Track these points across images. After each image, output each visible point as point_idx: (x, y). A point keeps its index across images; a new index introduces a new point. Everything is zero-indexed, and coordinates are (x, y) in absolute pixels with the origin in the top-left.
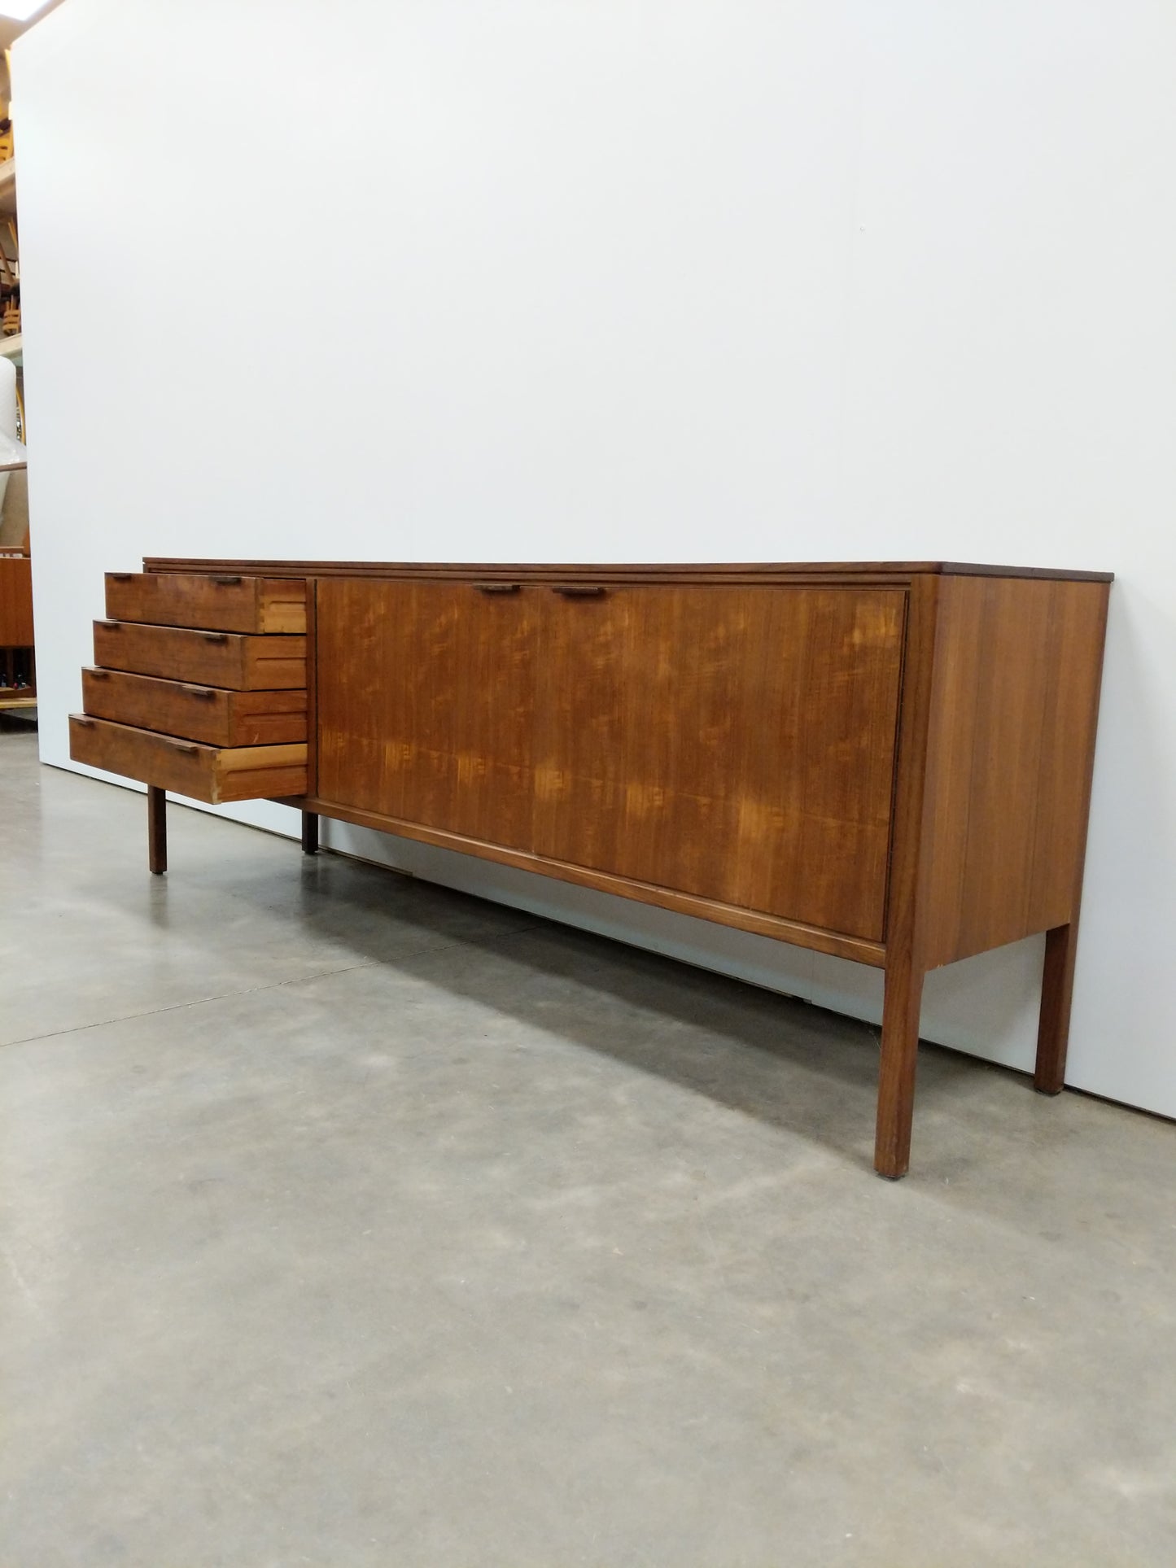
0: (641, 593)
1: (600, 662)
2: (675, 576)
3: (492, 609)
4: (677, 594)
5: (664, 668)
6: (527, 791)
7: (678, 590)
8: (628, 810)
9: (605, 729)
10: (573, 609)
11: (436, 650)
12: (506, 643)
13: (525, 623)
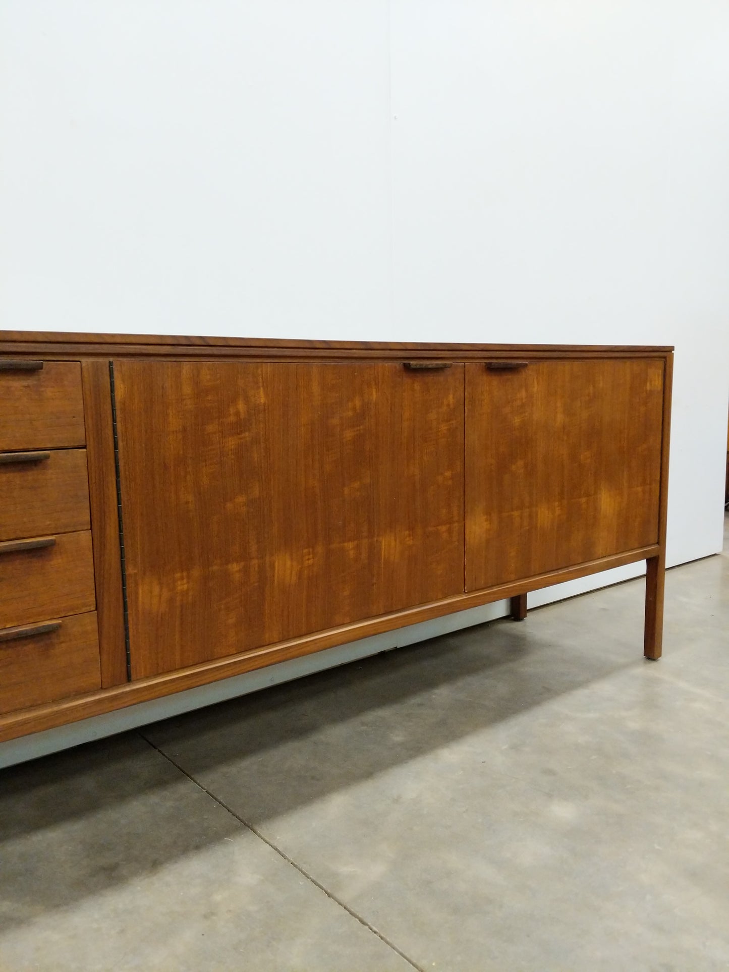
0: (545, 366)
1: (517, 421)
2: (567, 353)
3: (417, 386)
4: (567, 365)
5: (560, 418)
6: (457, 543)
7: (567, 363)
8: (539, 525)
9: (522, 471)
10: (495, 381)
11: (349, 434)
12: (433, 416)
13: (451, 396)
